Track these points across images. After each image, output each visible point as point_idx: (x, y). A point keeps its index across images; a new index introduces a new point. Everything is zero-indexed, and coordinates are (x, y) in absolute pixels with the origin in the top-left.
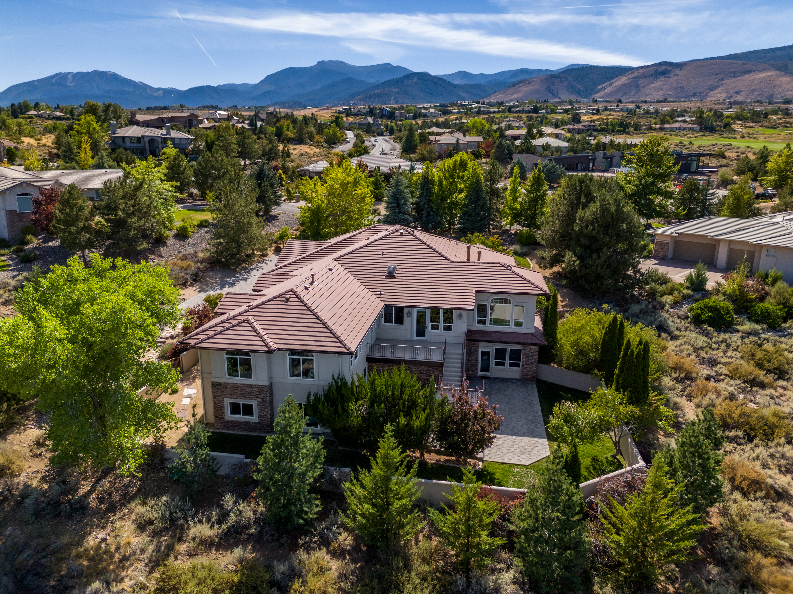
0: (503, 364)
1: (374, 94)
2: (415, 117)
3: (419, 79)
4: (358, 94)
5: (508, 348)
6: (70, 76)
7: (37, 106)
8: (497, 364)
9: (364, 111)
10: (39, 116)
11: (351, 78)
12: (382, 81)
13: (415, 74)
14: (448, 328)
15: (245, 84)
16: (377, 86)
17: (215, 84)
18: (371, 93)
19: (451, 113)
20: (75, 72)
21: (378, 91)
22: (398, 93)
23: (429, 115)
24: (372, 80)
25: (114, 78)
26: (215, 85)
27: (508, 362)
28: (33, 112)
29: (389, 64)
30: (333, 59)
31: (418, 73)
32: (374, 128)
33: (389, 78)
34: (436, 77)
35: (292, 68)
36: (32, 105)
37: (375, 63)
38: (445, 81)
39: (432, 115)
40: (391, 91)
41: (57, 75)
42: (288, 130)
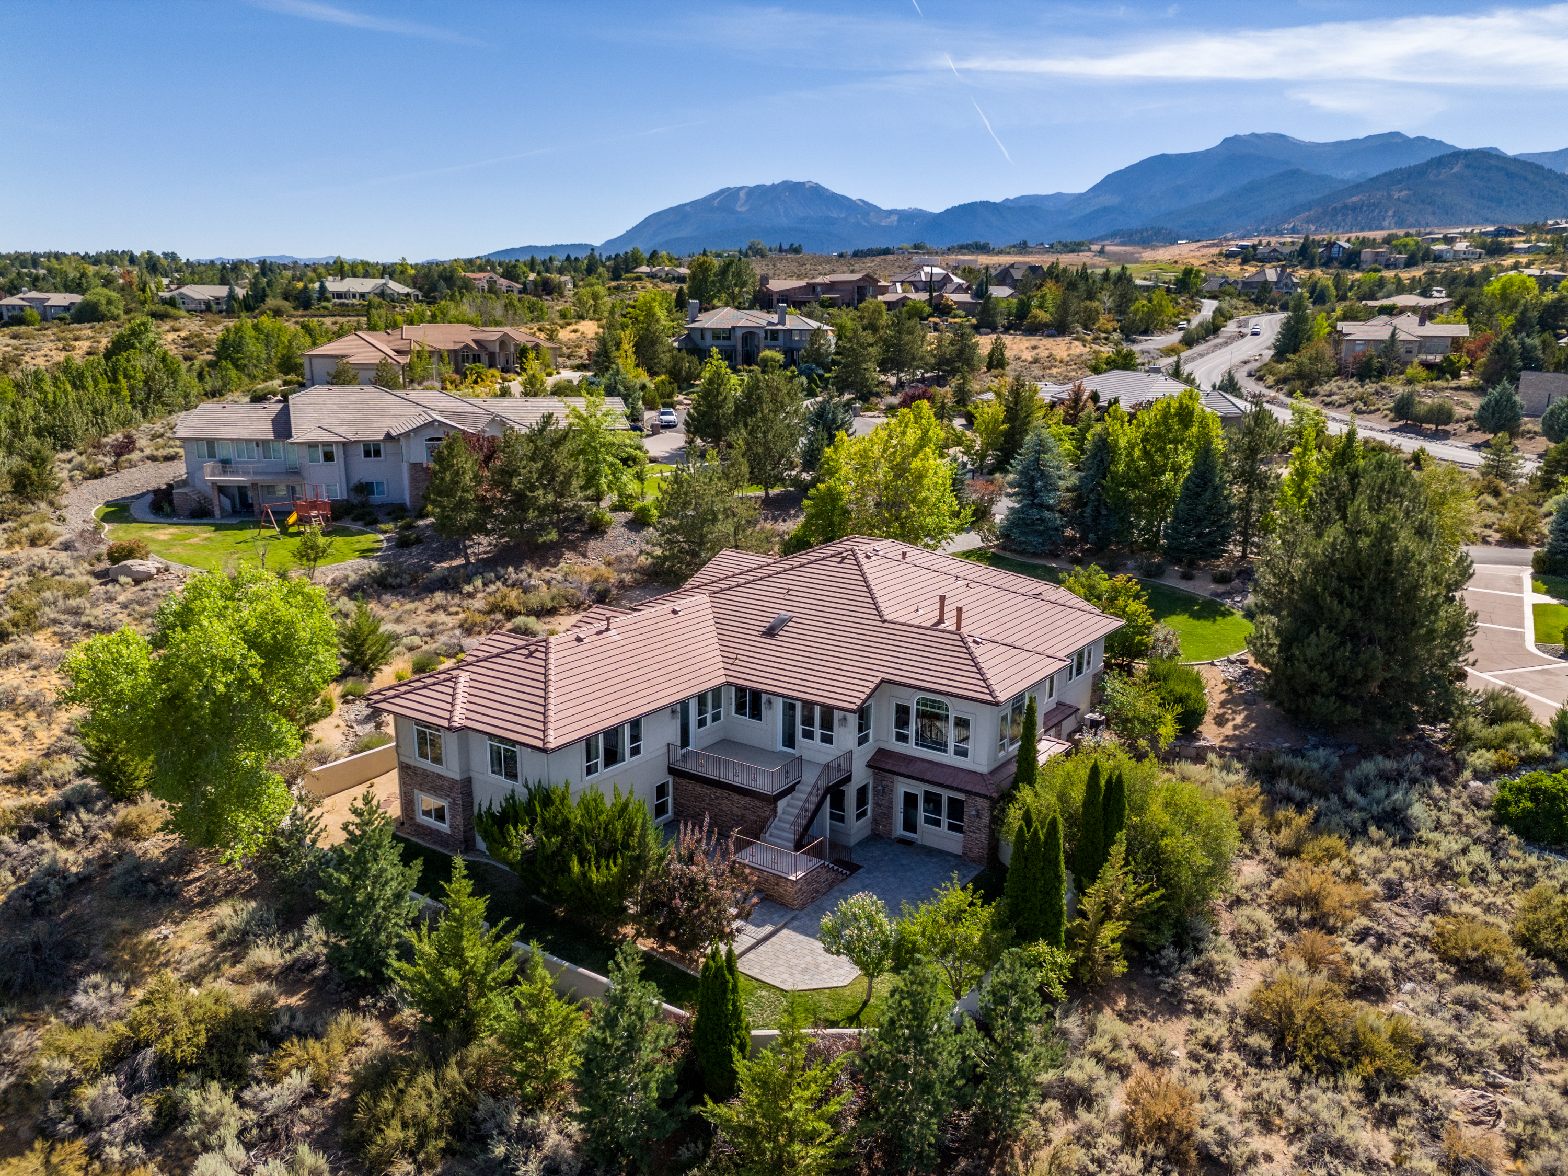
0: (937, 823)
1: (1346, 207)
2: (1410, 263)
3: (1468, 166)
4: (1307, 206)
5: (946, 794)
6: (742, 194)
7: (653, 258)
8: (928, 820)
9: (1287, 250)
10: (652, 276)
11: (1296, 172)
12: (1373, 173)
13: (1458, 155)
14: (827, 739)
15: (1058, 196)
16: (1357, 187)
17: (997, 198)
18: (1339, 205)
19: (1511, 250)
20: (752, 184)
21: (1355, 199)
22: (1407, 201)
23: (1450, 256)
24: (1350, 174)
25: (815, 193)
26: (998, 200)
27: (944, 820)
28: (644, 269)
29: (1397, 134)
30: (1260, 131)
31: (1467, 153)
32: (1275, 293)
33: (1391, 167)
34: (1515, 160)
35: (1163, 156)
36: (647, 255)
37: (1361, 135)
38: (1540, 168)
39: (1458, 257)
40: (1390, 196)
41: (722, 191)
42: (1041, 307)
